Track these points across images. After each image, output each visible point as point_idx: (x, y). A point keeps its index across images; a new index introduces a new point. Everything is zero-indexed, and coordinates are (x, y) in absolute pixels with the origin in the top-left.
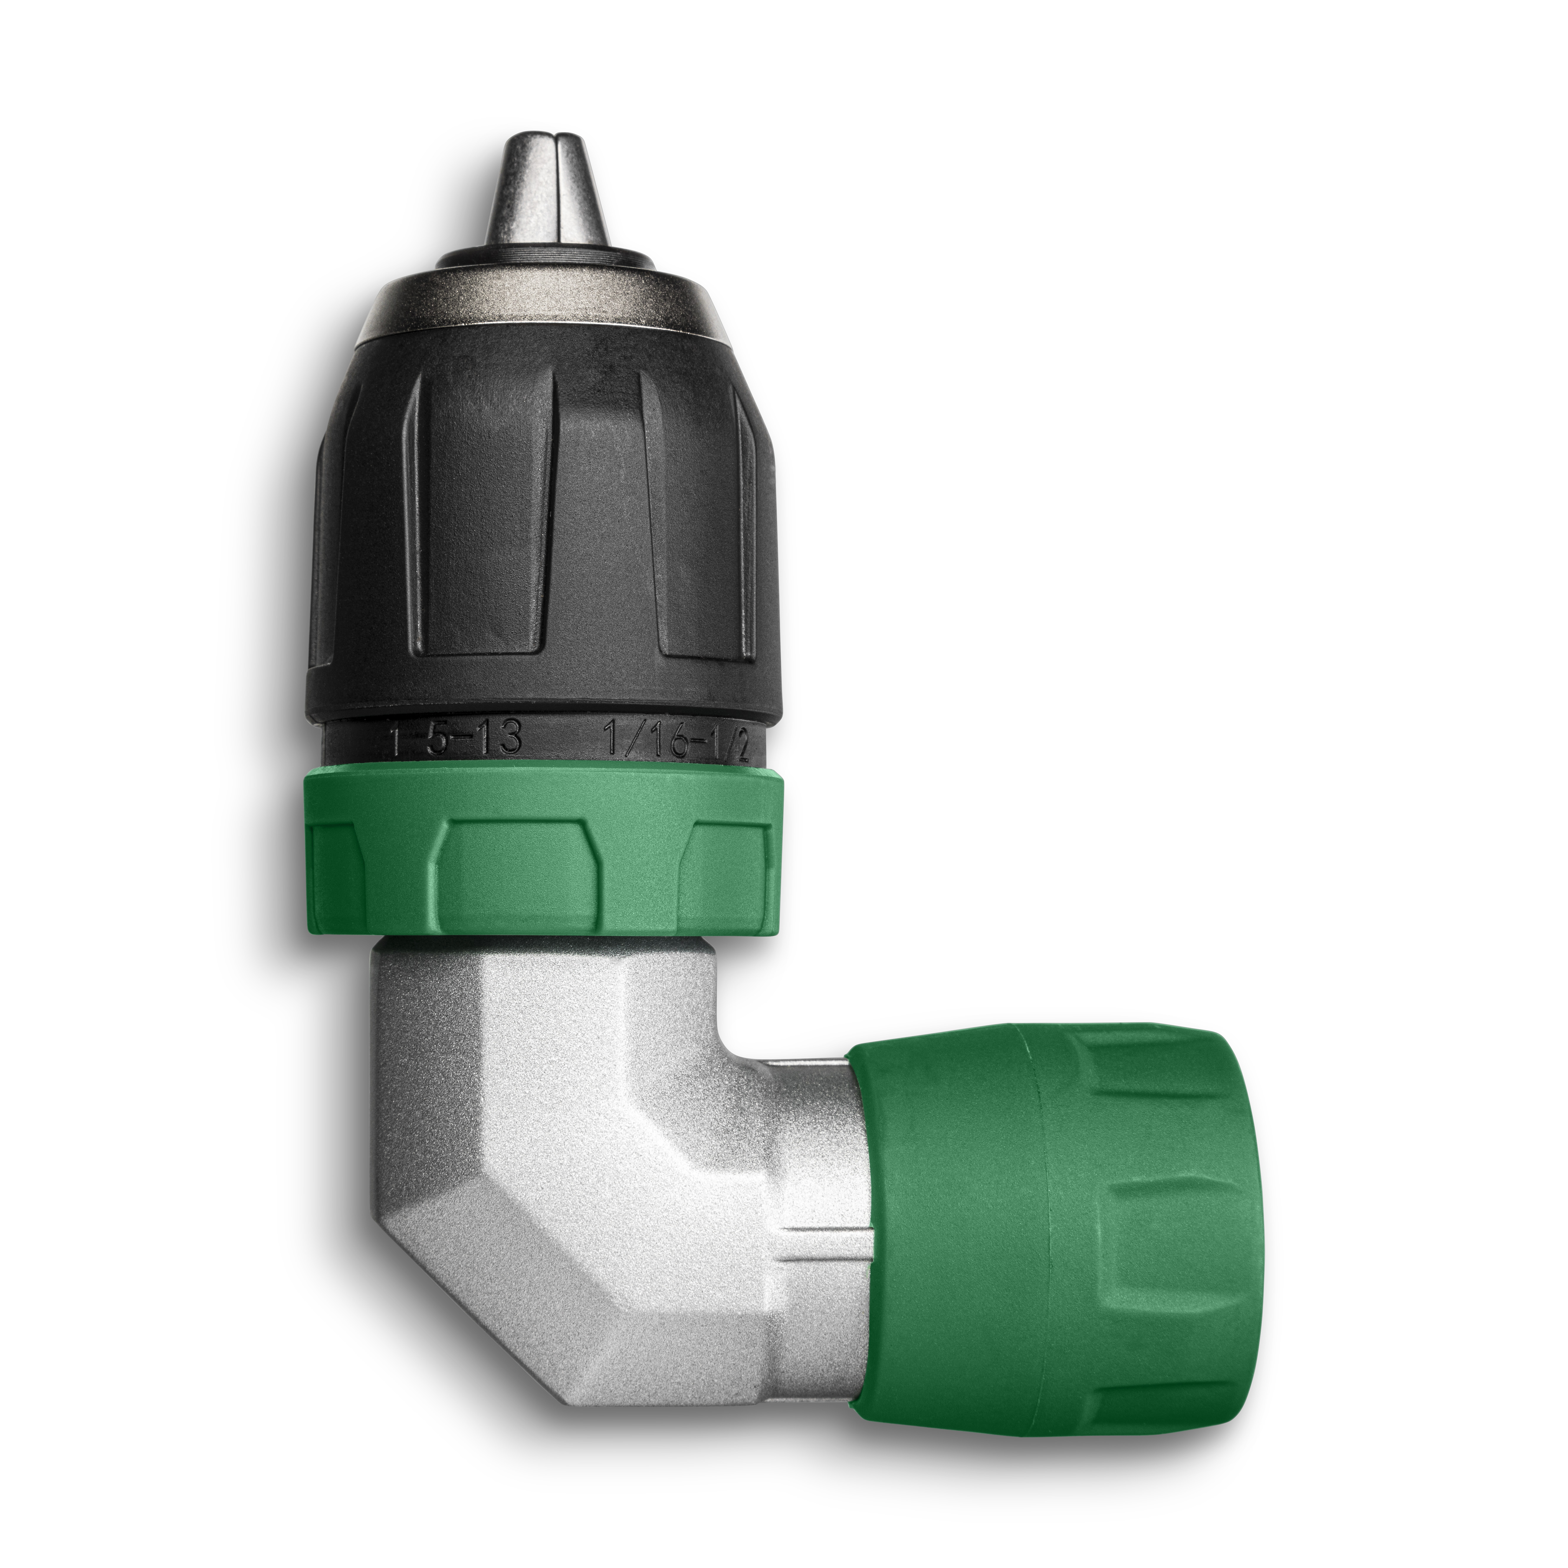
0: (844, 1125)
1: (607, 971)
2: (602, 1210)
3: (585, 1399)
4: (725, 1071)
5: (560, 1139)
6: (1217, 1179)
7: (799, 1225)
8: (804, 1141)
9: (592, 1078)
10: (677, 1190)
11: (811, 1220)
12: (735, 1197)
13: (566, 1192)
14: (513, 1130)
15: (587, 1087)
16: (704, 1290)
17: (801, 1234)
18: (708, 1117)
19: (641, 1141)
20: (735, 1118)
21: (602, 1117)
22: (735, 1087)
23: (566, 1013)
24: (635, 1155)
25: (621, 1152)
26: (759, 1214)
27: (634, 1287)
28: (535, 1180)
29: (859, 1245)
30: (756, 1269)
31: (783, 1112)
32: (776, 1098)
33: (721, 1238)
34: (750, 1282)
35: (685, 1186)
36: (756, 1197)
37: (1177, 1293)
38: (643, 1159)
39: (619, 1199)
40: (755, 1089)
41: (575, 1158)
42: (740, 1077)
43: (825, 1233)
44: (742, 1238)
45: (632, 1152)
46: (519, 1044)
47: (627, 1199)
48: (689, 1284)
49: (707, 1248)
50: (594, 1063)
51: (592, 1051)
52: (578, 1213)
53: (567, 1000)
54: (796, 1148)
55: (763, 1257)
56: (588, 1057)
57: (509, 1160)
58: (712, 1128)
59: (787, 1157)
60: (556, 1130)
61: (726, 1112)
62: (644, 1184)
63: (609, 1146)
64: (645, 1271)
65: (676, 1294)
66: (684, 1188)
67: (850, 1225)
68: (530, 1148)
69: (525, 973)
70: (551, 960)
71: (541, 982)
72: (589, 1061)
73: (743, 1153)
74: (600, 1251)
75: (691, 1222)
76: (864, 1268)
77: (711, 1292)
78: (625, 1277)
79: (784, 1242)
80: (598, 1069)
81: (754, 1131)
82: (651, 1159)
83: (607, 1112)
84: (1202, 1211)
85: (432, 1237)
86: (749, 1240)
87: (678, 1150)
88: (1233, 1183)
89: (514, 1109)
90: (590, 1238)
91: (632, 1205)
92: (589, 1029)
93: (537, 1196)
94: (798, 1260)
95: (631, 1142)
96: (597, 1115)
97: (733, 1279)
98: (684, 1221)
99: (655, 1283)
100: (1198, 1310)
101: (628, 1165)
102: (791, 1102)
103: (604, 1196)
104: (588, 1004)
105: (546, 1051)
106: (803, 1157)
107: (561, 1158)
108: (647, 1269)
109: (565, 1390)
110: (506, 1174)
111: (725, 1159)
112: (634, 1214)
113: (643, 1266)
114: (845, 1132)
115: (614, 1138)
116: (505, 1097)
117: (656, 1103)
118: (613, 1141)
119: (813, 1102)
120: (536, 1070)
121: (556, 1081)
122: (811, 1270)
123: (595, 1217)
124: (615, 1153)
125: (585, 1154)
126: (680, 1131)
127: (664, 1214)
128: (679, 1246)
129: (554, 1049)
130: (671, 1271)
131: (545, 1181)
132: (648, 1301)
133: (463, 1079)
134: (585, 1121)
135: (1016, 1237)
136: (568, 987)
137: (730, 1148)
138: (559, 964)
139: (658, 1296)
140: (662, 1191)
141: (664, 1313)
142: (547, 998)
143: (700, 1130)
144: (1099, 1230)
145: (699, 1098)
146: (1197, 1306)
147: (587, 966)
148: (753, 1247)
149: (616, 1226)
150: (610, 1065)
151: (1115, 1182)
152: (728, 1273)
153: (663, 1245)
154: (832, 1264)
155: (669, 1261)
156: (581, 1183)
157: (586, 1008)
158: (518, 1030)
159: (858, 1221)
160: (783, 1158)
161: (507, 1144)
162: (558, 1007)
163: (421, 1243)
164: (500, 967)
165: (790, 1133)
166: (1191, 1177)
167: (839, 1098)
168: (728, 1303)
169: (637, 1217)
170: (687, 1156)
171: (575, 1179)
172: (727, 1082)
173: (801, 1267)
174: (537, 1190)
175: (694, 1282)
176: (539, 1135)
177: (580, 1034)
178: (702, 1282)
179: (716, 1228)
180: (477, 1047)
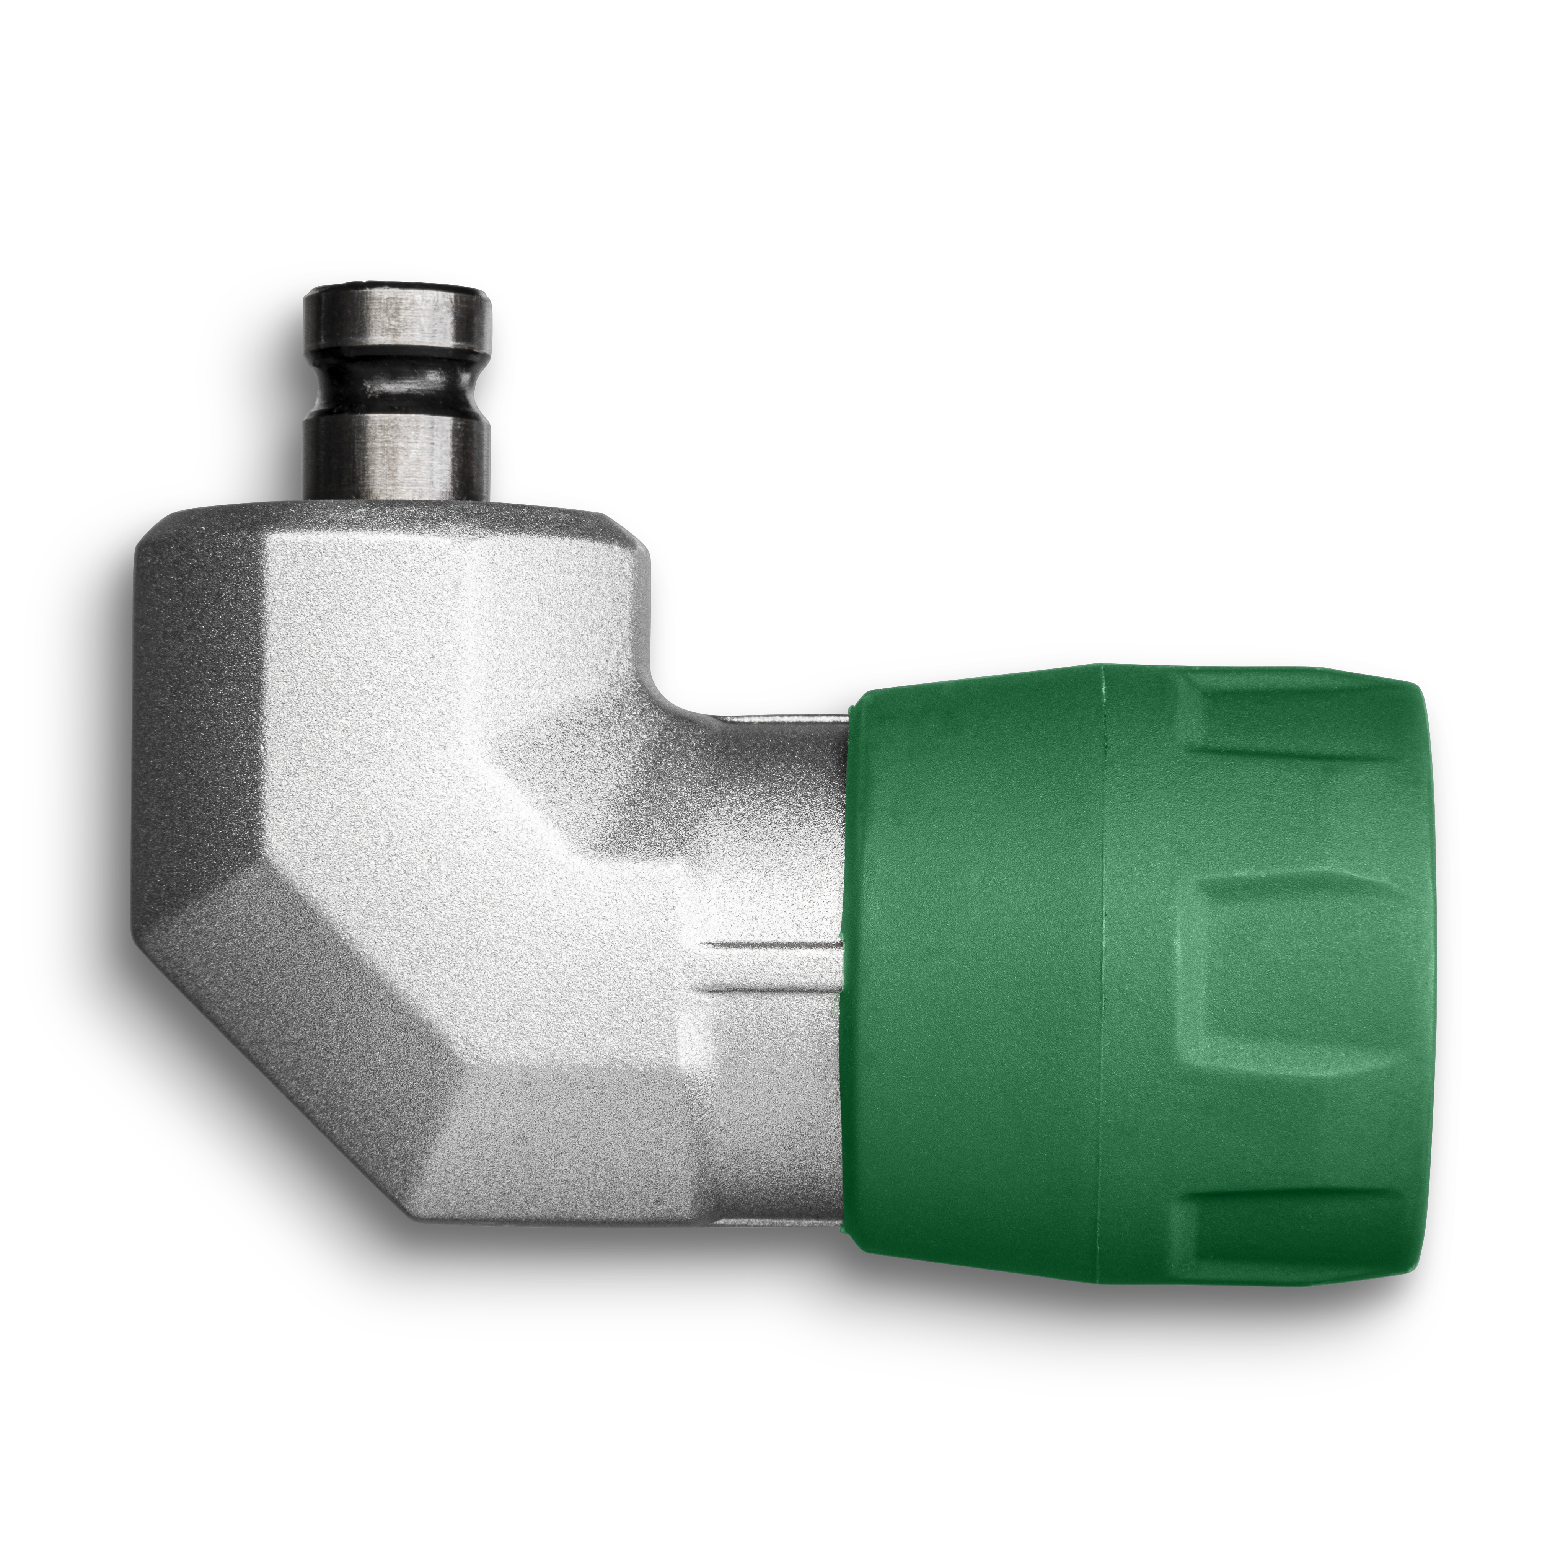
0: (813, 797)
1: (447, 558)
2: (436, 912)
3: (431, 1204)
4: (644, 721)
5: (374, 807)
6: (1365, 877)
7: (734, 939)
8: (749, 818)
9: (424, 716)
10: (548, 884)
11: (750, 931)
12: (635, 896)
13: (383, 886)
14: (306, 793)
15: (416, 730)
16: (588, 1033)
17: (734, 951)
18: (605, 782)
19: (497, 811)
20: (649, 784)
21: (437, 774)
22: (656, 742)
23: (385, 619)
24: (486, 832)
25: (465, 826)
26: (670, 921)
27: (485, 1026)
28: (337, 867)
29: (820, 969)
30: (666, 1004)
31: (724, 779)
32: (717, 760)
33: (612, 956)
34: (656, 1022)
35: (561, 879)
36: (666, 895)
37: (1300, 1047)
38: (498, 837)
39: (462, 896)
40: (685, 746)
41: (396, 835)
42: (666, 730)
43: (770, 950)
44: (645, 957)
45: (482, 826)
46: (315, 666)
47: (473, 896)
48: (564, 1025)
49: (592, 970)
50: (426, 695)
51: (424, 677)
52: (401, 917)
53: (387, 600)
54: (736, 828)
55: (676, 984)
56: (417, 685)
57: (299, 836)
58: (611, 797)
59: (720, 840)
60: (369, 792)
61: (636, 777)
62: (498, 874)
63: (447, 818)
64: (500, 1004)
65: (546, 1039)
66: (559, 880)
67: (810, 940)
68: (330, 819)
69: (325, 562)
70: (363, 542)
71: (348, 573)
72: (419, 691)
73: (653, 833)
74: (433, 973)
75: (569, 932)
76: (829, 1005)
77: (598, 1036)
78: (470, 1012)
79: (707, 963)
80: (432, 704)
81: (673, 804)
82: (509, 837)
83: (446, 768)
84: (1340, 925)
85: (204, 960)
86: (656, 959)
87: (551, 826)
88: (1390, 883)
89: (308, 761)
90: (418, 954)
91: (481, 906)
92: (418, 643)
93: (341, 890)
94: (730, 990)
95: (481, 813)
96: (430, 771)
97: (630, 1017)
98: (558, 930)
99: (513, 1022)
100: (1331, 1073)
101: (475, 846)
102: (739, 765)
103: (439, 892)
104: (418, 607)
105: (354, 676)
106: (744, 841)
107: (376, 834)
108: (502, 1000)
109: (401, 1191)
110: (296, 858)
111: (624, 841)
112: (483, 919)
113: (497, 996)
114: (812, 807)
115: (455, 805)
116: (294, 744)
117: (522, 756)
118: (454, 811)
119: (773, 765)
120: (340, 704)
121: (369, 721)
122: (751, 1006)
123: (426, 923)
124: (456, 827)
125: (411, 829)
126: (557, 798)
127: (527, 919)
128: (550, 966)
129: (366, 674)
130: (538, 1004)
131: (352, 869)
132: (504, 1049)
133: (237, 720)
134: (412, 780)
135: (1052, 955)
136: (389, 582)
137: (633, 826)
138: (374, 548)
139: (519, 1041)
140: (525, 885)
141: (528, 1067)
142: (357, 598)
143: (590, 799)
144: (1179, 946)
145: (595, 754)
146: (1328, 1067)
147: (416, 551)
148: (660, 970)
149: (457, 936)
150: (451, 698)
151: (1207, 877)
152: (623, 1008)
153: (526, 965)
154: (782, 997)
155: (535, 989)
156: (405, 872)
157: (415, 613)
158: (315, 645)
159: (822, 934)
160: (714, 842)
161: (297, 813)
162: (373, 611)
163: (191, 971)
164: (288, 552)
165: (729, 807)
166: (1324, 873)
167: (813, 762)
168: (624, 1053)
169: (487, 922)
170: (565, 834)
171: (396, 866)
172: (645, 736)
173: (735, 1002)
174: (341, 882)
175: (573, 1021)
176: (343, 800)
177: (405, 651)
178: (585, 1021)
179: (606, 941)
180: (256, 672)
